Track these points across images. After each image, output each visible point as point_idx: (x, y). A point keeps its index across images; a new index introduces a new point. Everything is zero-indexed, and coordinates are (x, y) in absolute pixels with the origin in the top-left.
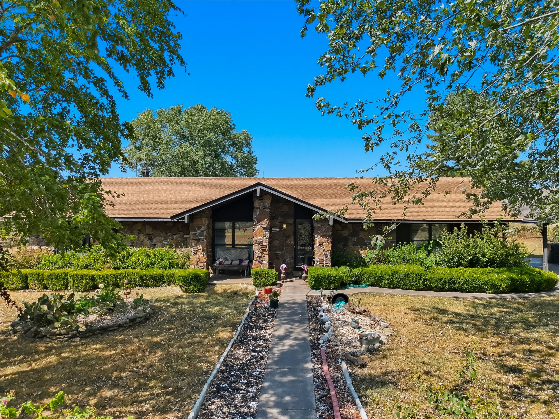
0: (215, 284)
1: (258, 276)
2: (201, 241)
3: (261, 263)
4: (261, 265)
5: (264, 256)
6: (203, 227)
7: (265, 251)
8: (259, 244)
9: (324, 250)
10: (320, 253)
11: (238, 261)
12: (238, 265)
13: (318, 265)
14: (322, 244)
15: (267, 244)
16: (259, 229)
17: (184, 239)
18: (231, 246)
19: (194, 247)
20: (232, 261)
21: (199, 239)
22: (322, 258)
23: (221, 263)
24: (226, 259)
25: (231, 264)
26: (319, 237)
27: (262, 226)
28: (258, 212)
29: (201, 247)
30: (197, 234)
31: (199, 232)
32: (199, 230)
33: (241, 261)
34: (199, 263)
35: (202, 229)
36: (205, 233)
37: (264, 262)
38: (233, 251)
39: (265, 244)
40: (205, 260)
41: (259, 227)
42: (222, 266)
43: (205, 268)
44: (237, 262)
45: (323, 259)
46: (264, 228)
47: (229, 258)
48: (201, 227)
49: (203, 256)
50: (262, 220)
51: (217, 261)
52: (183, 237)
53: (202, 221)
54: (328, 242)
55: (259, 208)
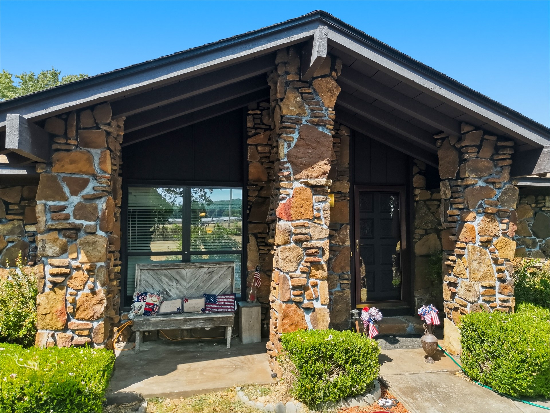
0: (139, 399)
1: (320, 366)
2: (83, 237)
3: (308, 310)
4: (308, 317)
5: (315, 286)
6: (92, 184)
7: (316, 265)
8: (299, 242)
9: (496, 261)
10: (484, 269)
11: (202, 301)
12: (204, 310)
13: (481, 307)
14: (489, 242)
15: (325, 244)
16: (299, 192)
17: (27, 239)
18: (180, 257)
19: (56, 262)
20: (185, 300)
21: (77, 229)
22: (492, 283)
23: (150, 310)
24: (166, 296)
25: (180, 311)
26: (480, 218)
27: (312, 182)
28: (296, 136)
29: (82, 257)
30: (69, 211)
31: (75, 200)
32: (74, 193)
33: (210, 299)
34: (74, 323)
35: (88, 190)
36: (102, 205)
37: (317, 305)
38: (186, 272)
39: (319, 244)
40: (100, 309)
41: (297, 185)
42: (154, 319)
43: (101, 337)
44: (201, 303)
45: (493, 288)
46: (316, 189)
47: (173, 292)
48: (86, 183)
49: (93, 292)
50: (310, 165)
51: (137, 305)
52: (23, 233)
53: (90, 161)
54: (504, 234)
55: (298, 121)
